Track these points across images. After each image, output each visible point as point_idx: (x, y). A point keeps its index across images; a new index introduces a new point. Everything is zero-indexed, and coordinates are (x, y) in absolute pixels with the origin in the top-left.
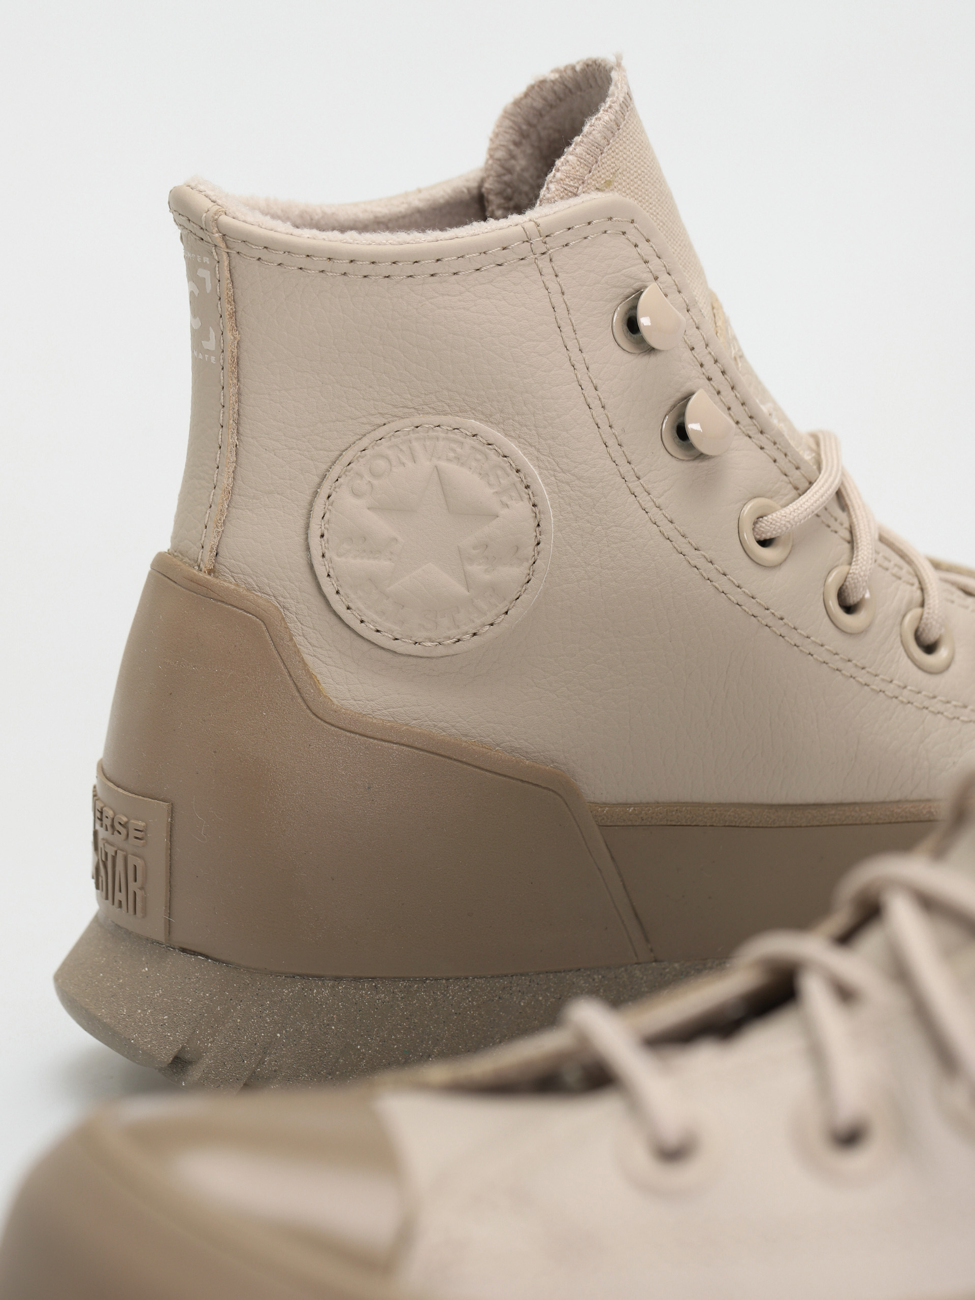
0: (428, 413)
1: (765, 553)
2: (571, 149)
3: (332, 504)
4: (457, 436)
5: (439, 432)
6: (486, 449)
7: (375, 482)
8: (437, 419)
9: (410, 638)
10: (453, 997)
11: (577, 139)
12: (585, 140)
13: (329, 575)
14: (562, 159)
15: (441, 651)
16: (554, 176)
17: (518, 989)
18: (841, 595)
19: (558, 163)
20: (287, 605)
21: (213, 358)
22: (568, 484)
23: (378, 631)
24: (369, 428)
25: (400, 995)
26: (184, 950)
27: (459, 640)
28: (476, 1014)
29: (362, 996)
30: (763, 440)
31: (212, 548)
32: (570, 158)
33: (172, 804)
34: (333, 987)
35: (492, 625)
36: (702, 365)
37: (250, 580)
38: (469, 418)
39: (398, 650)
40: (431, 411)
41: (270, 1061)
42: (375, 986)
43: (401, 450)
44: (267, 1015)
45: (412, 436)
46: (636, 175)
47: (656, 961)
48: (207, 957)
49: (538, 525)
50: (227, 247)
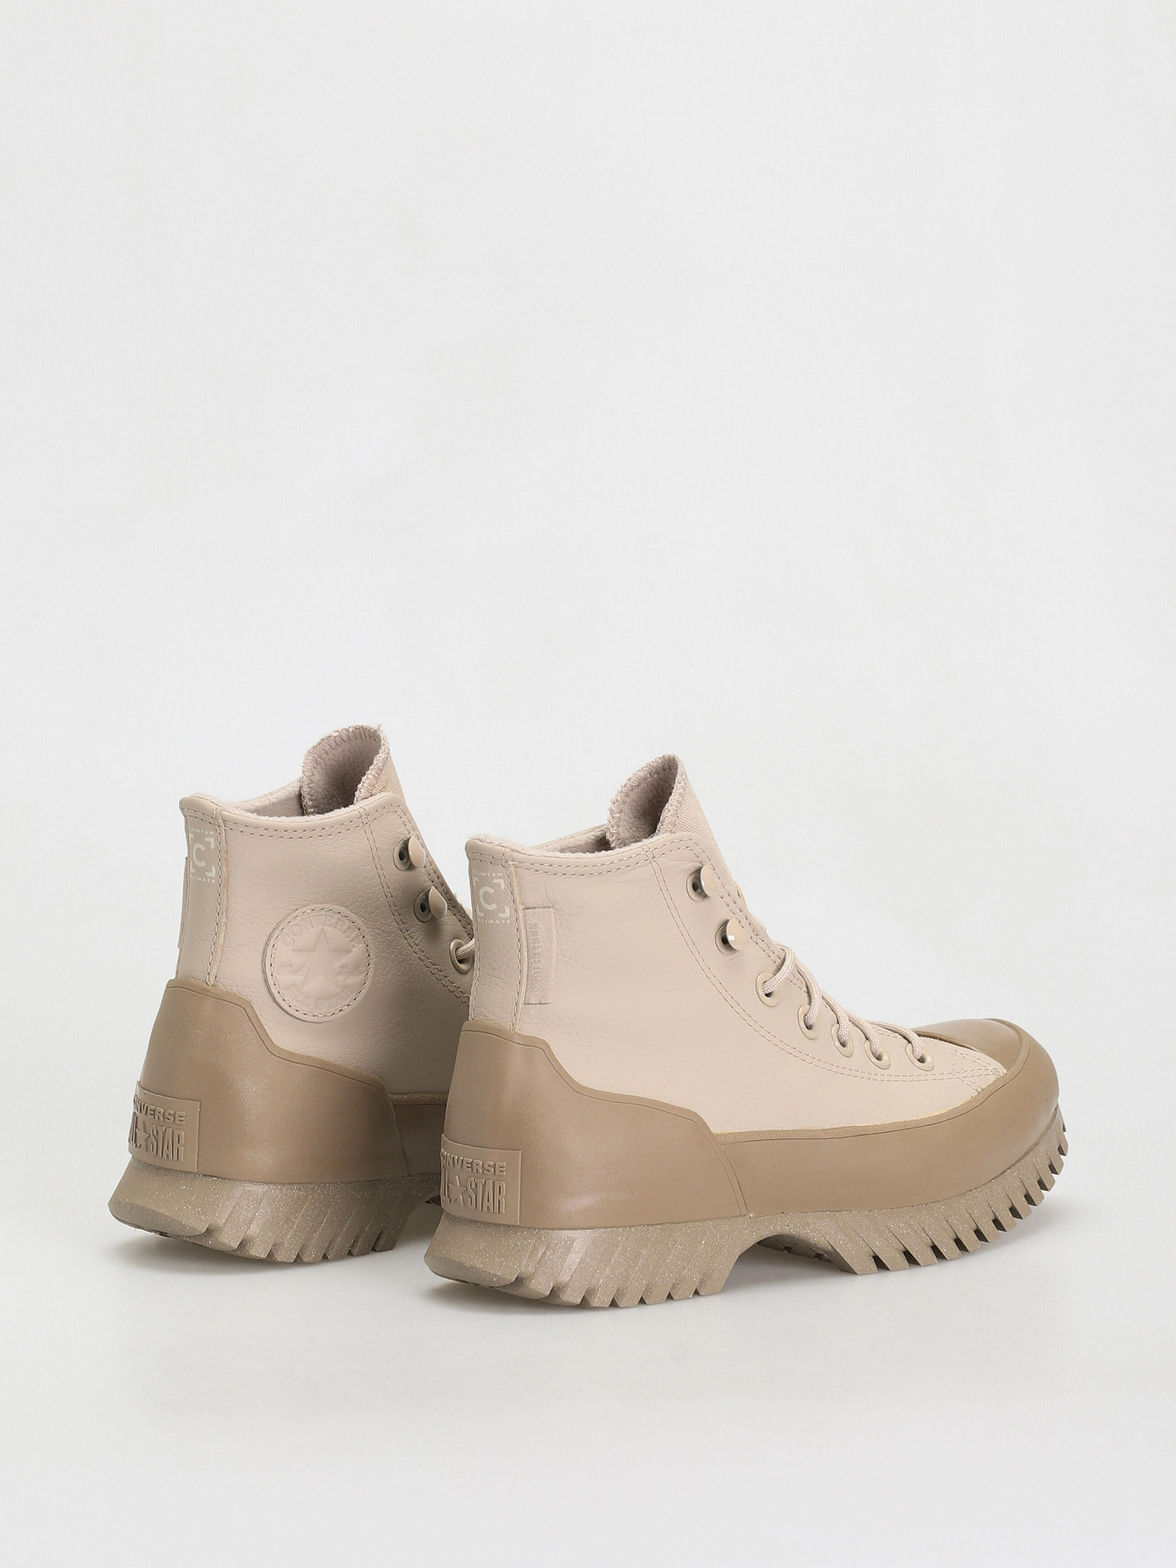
1: (463, 966)
2: (369, 772)
3: (275, 949)
4: (331, 913)
5: (322, 912)
7: (295, 938)
8: (322, 906)
9: (312, 1013)
11: (371, 767)
12: (376, 767)
13: (275, 984)
14: (365, 777)
15: (326, 1019)
16: (363, 785)
19: (364, 779)
20: (254, 1001)
21: (213, 881)
22: (379, 935)
23: (297, 1011)
24: (291, 911)
27: (334, 1014)
28: (341, 1202)
29: (293, 1193)
32: (369, 776)
35: (348, 1005)
36: (429, 875)
37: (234, 989)
39: (306, 1020)
43: (306, 922)
45: (311, 914)
46: (392, 785)
47: (410, 1176)
50: (225, 826)
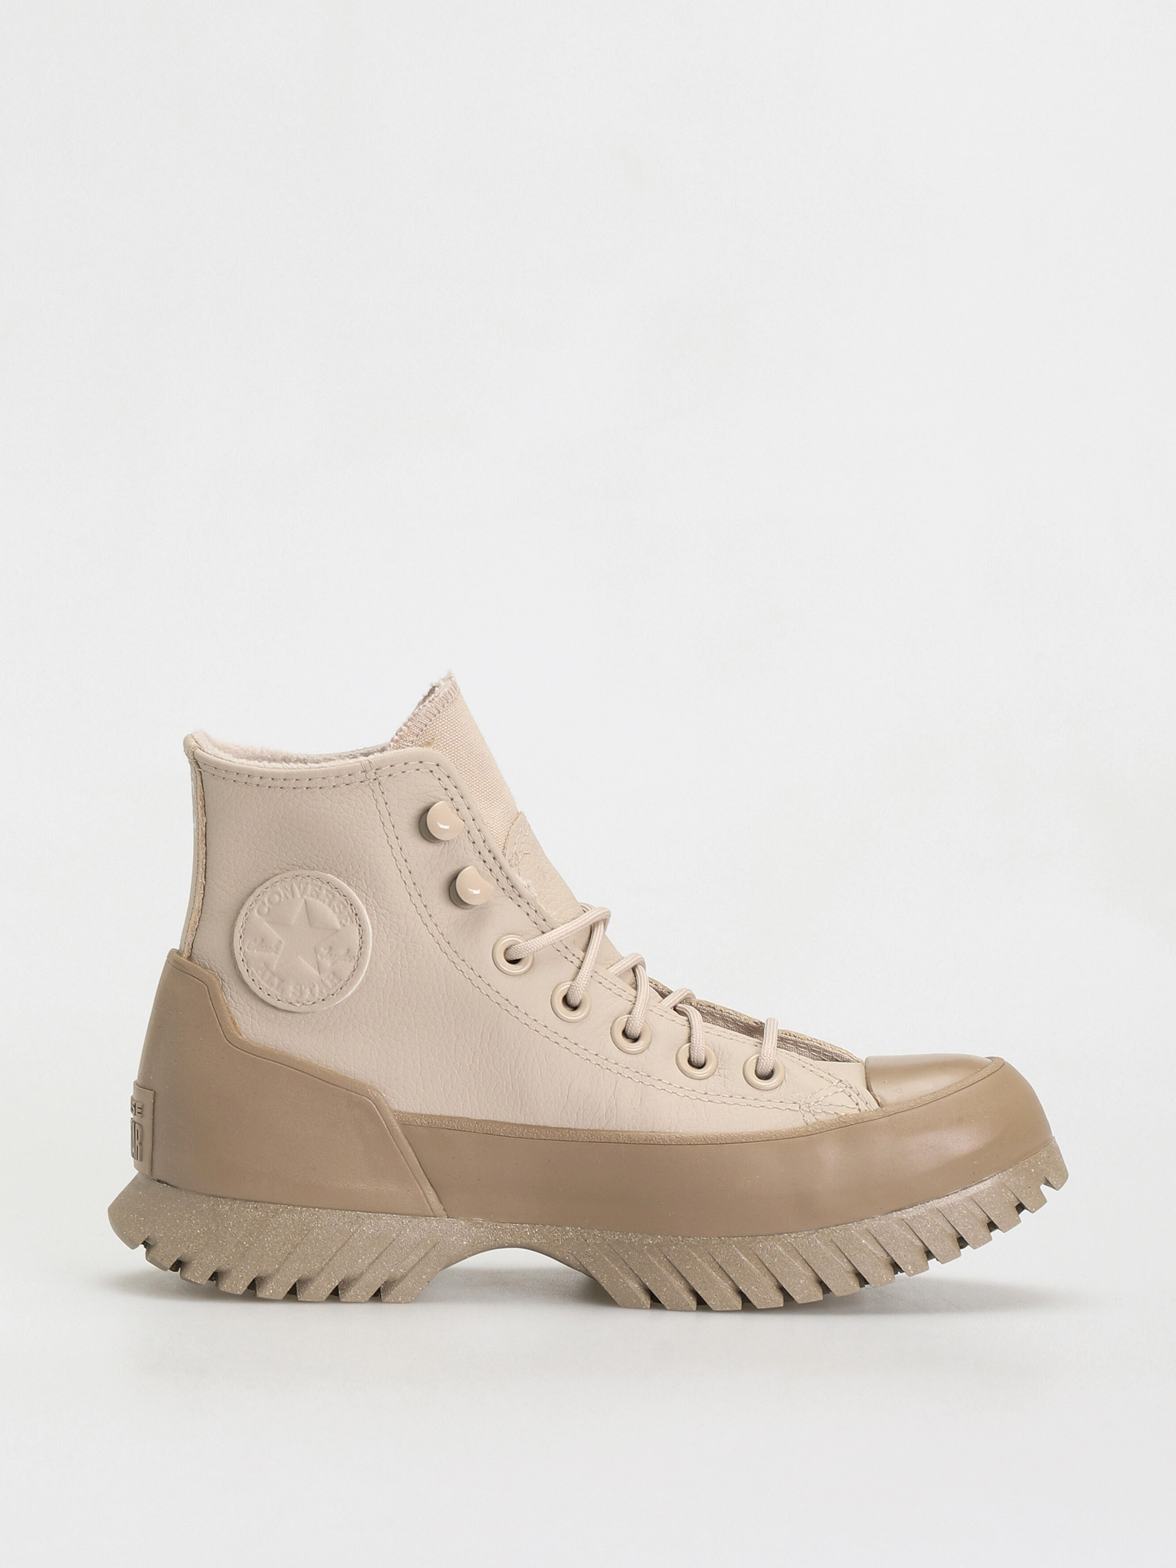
0: (305, 869)
1: (511, 968)
3: (247, 919)
4: (319, 883)
5: (309, 880)
6: (334, 891)
7: (271, 907)
8: (307, 873)
9: (288, 1000)
10: (305, 1219)
13: (242, 960)
15: (305, 1009)
17: (349, 1220)
18: (565, 1000)
20: (223, 978)
23: (268, 995)
24: (272, 875)
25: (271, 1214)
26: (159, 1181)
27: (315, 1004)
30: (520, 901)
31: (189, 944)
33: (155, 1092)
34: (231, 1205)
35: (333, 995)
36: (480, 853)
37: (206, 962)
38: (328, 873)
39: (281, 1007)
40: (307, 868)
41: (192, 1247)
42: (256, 1207)
43: (287, 889)
44: (194, 1219)
45: (294, 881)
46: (451, 740)
48: (168, 1184)
49: (361, 938)
50: (200, 768)
